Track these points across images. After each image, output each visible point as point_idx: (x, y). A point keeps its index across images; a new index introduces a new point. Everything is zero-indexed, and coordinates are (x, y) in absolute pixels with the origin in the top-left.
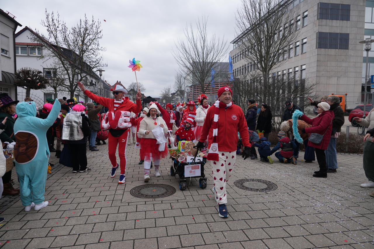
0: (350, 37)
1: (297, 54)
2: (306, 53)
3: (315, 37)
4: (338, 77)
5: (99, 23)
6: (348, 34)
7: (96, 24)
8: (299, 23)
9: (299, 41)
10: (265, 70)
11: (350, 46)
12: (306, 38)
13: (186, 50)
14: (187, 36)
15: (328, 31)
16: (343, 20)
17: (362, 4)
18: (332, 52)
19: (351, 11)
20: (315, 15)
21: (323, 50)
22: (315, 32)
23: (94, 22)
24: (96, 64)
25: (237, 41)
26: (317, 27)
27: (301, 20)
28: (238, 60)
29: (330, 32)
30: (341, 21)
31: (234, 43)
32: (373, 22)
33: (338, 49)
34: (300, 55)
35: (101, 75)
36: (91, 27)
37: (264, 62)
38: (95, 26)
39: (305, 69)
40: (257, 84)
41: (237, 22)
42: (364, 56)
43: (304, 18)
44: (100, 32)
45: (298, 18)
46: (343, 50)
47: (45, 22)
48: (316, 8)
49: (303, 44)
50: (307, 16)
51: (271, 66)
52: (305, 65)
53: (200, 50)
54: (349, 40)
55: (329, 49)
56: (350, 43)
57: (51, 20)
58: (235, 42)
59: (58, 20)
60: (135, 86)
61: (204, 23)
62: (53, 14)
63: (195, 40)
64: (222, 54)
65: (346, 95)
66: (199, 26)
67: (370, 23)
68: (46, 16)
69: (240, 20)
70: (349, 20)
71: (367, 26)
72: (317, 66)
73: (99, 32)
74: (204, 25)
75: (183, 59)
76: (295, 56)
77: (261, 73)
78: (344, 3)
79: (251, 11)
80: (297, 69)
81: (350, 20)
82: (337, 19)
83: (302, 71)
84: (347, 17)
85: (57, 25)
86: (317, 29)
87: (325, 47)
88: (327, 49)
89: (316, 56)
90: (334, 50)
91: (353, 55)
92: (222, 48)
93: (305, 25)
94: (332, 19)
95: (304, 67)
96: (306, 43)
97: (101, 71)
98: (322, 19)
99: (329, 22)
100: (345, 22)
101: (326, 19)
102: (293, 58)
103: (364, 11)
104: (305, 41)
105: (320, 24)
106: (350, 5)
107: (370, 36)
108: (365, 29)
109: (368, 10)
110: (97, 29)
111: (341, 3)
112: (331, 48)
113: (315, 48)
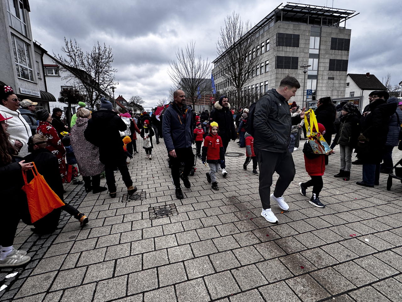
0: (299, 60)
1: (262, 73)
2: (268, 72)
3: (274, 59)
5: (110, 49)
6: (297, 58)
7: (108, 50)
8: (263, 48)
9: (263, 63)
10: (239, 87)
11: (299, 67)
12: (268, 60)
13: (179, 71)
14: (179, 59)
15: (283, 55)
16: (294, 47)
17: (307, 34)
19: (300, 40)
20: (274, 43)
21: (280, 69)
22: (275, 56)
23: (106, 48)
24: (110, 83)
25: (217, 61)
26: (276, 52)
27: (265, 46)
28: (218, 77)
29: (285, 56)
30: (293, 47)
31: (214, 63)
32: (315, 48)
33: (290, 69)
34: (264, 74)
35: (113, 91)
36: (104, 52)
37: (238, 80)
38: (107, 52)
39: (267, 84)
40: (233, 97)
41: (218, 51)
42: (308, 74)
43: (266, 44)
44: (112, 56)
45: (263, 44)
46: (294, 70)
47: (65, 48)
48: (275, 37)
49: (266, 65)
50: (269, 43)
51: (243, 84)
52: (267, 81)
53: (190, 70)
54: (298, 62)
55: (284, 69)
56: (299, 64)
57: (70, 47)
59: (75, 46)
60: (135, 99)
61: (192, 48)
62: (71, 41)
63: (186, 62)
64: (207, 73)
66: (188, 51)
67: (313, 49)
68: (65, 44)
69: (220, 50)
71: (311, 51)
72: (276, 82)
73: (110, 56)
74: (192, 50)
75: (177, 78)
76: (260, 74)
77: (236, 89)
78: (295, 34)
79: (228, 43)
80: (262, 84)
81: (299, 46)
82: (290, 46)
83: (265, 85)
84: (296, 45)
85: (76, 51)
86: (275, 54)
87: (282, 68)
89: (275, 75)
90: (288, 70)
91: (301, 73)
92: (207, 68)
93: (267, 50)
95: (267, 83)
96: (268, 64)
97: (113, 88)
98: (280, 46)
99: (284, 48)
100: (296, 48)
101: (283, 46)
102: (259, 75)
103: (309, 40)
104: (267, 62)
105: (278, 50)
106: (299, 35)
107: (312, 59)
108: (310, 54)
109: (312, 39)
110: (109, 54)
111: (293, 33)
112: (286, 68)
113: (274, 68)
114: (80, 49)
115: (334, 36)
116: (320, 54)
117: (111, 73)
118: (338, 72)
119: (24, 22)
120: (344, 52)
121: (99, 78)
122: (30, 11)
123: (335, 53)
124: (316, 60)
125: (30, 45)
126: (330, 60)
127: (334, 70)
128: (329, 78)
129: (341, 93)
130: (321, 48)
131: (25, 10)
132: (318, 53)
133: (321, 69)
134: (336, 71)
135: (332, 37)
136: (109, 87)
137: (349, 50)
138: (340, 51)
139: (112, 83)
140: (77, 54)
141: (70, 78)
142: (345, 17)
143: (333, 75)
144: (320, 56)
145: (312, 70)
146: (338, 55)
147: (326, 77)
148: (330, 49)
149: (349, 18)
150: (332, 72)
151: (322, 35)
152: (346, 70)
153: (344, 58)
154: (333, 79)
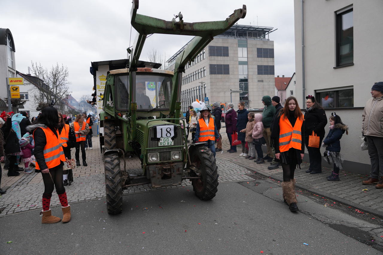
0: (230, 67)
2: (205, 75)
3: (208, 67)
4: (224, 92)
5: (67, 67)
6: (228, 65)
8: (202, 56)
9: (202, 68)
11: (230, 73)
12: (205, 67)
15: (215, 63)
17: (235, 46)
18: (220, 76)
19: (229, 51)
20: (207, 53)
21: (213, 75)
22: (208, 64)
23: (63, 67)
25: (171, 61)
29: (217, 64)
30: (224, 57)
32: (243, 57)
33: (222, 74)
34: (203, 77)
45: (201, 53)
46: (226, 75)
48: (208, 49)
49: (204, 71)
50: (204, 53)
52: (206, 84)
54: (229, 68)
55: (218, 75)
56: (230, 70)
58: (170, 61)
65: (226, 103)
70: (228, 56)
71: (240, 59)
72: (211, 85)
82: (221, 56)
83: (205, 88)
84: (227, 54)
86: (209, 62)
87: (215, 74)
88: (216, 75)
89: (210, 79)
90: (220, 75)
91: (232, 77)
93: (204, 58)
94: (218, 56)
98: (212, 56)
99: (216, 58)
100: (226, 57)
101: (214, 56)
102: (200, 79)
103: (237, 50)
104: (205, 69)
105: (210, 59)
106: (228, 47)
107: (242, 66)
108: (239, 61)
109: (240, 49)
110: (65, 71)
111: (223, 46)
112: (219, 73)
113: (209, 74)
114: (41, 67)
115: (259, 47)
116: (249, 62)
117: (67, 85)
118: (266, 75)
119: (12, 59)
120: (269, 59)
121: (56, 89)
122: (15, 52)
123: (261, 60)
124: (245, 67)
125: (14, 73)
126: (258, 66)
127: (262, 74)
128: (259, 81)
129: (271, 93)
130: (248, 57)
131: (13, 52)
132: (247, 61)
133: (250, 73)
134: (264, 75)
135: (257, 47)
136: (64, 95)
137: (274, 58)
138: (266, 59)
139: (66, 92)
140: (40, 72)
141: (33, 90)
142: (268, 31)
143: (262, 78)
144: (249, 63)
145: (243, 74)
146: (265, 62)
147: (256, 80)
148: (257, 56)
149: (272, 32)
150: (260, 75)
151: (248, 47)
152: (273, 73)
153: (270, 64)
154: (262, 81)
